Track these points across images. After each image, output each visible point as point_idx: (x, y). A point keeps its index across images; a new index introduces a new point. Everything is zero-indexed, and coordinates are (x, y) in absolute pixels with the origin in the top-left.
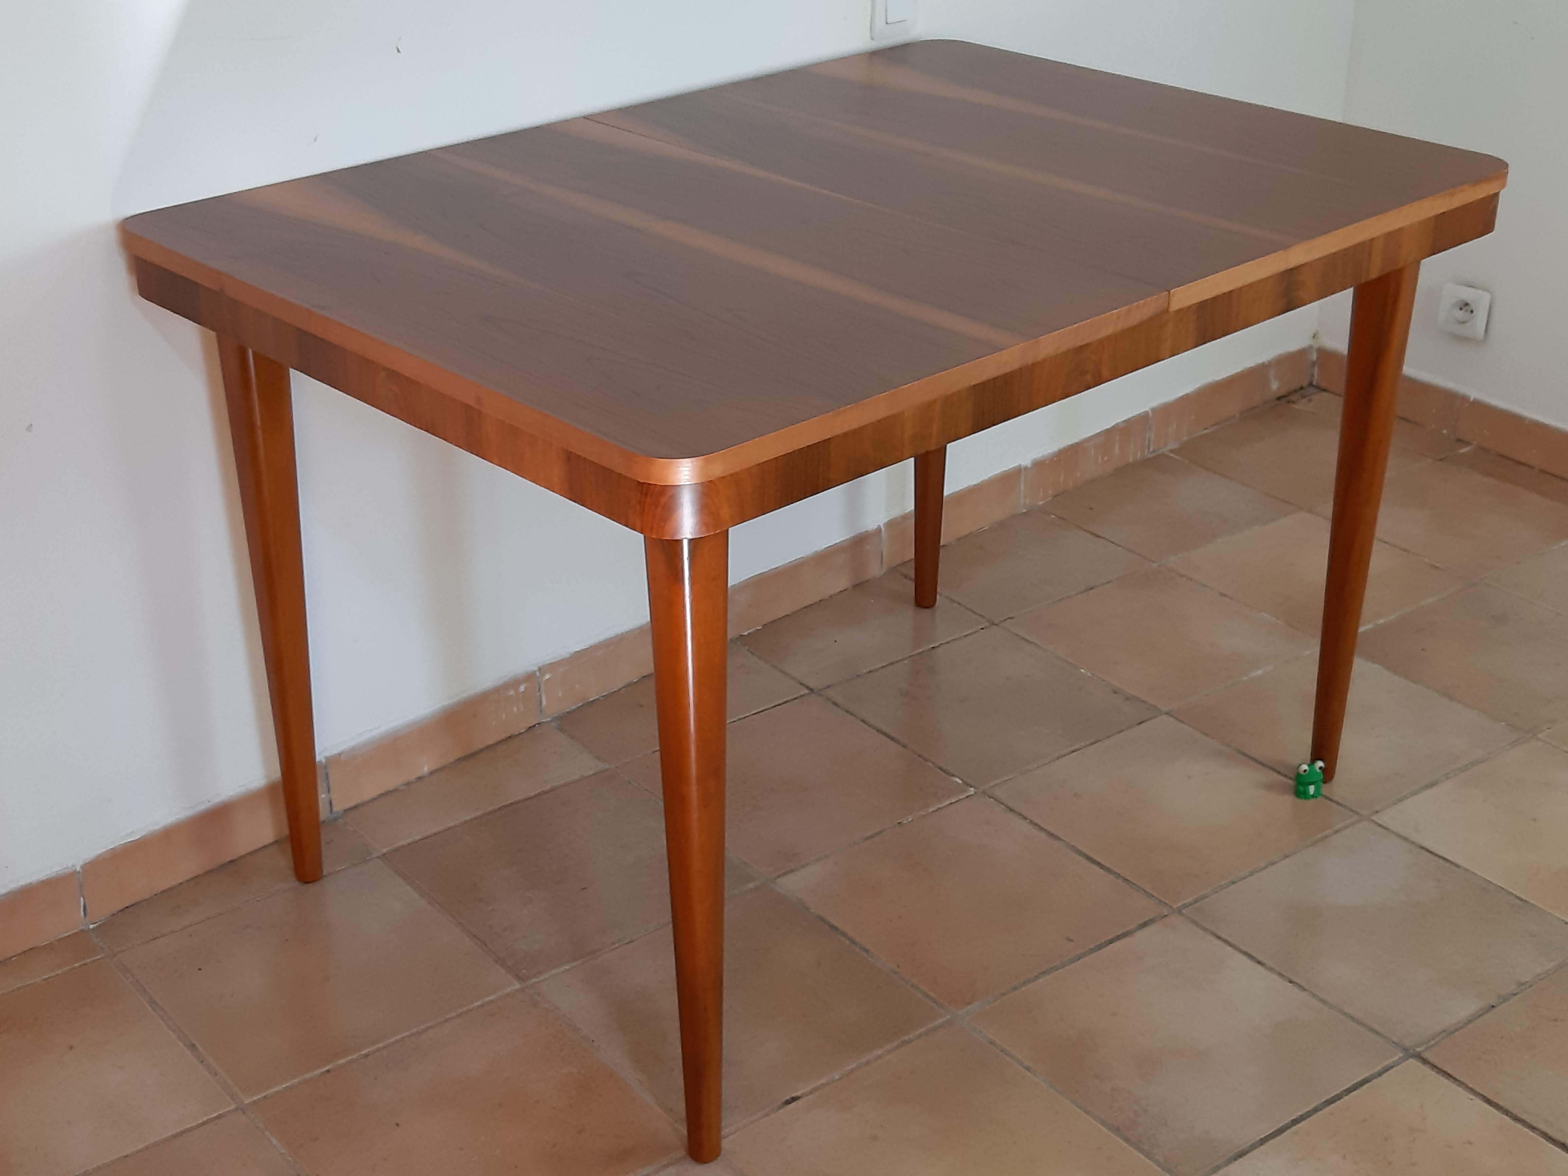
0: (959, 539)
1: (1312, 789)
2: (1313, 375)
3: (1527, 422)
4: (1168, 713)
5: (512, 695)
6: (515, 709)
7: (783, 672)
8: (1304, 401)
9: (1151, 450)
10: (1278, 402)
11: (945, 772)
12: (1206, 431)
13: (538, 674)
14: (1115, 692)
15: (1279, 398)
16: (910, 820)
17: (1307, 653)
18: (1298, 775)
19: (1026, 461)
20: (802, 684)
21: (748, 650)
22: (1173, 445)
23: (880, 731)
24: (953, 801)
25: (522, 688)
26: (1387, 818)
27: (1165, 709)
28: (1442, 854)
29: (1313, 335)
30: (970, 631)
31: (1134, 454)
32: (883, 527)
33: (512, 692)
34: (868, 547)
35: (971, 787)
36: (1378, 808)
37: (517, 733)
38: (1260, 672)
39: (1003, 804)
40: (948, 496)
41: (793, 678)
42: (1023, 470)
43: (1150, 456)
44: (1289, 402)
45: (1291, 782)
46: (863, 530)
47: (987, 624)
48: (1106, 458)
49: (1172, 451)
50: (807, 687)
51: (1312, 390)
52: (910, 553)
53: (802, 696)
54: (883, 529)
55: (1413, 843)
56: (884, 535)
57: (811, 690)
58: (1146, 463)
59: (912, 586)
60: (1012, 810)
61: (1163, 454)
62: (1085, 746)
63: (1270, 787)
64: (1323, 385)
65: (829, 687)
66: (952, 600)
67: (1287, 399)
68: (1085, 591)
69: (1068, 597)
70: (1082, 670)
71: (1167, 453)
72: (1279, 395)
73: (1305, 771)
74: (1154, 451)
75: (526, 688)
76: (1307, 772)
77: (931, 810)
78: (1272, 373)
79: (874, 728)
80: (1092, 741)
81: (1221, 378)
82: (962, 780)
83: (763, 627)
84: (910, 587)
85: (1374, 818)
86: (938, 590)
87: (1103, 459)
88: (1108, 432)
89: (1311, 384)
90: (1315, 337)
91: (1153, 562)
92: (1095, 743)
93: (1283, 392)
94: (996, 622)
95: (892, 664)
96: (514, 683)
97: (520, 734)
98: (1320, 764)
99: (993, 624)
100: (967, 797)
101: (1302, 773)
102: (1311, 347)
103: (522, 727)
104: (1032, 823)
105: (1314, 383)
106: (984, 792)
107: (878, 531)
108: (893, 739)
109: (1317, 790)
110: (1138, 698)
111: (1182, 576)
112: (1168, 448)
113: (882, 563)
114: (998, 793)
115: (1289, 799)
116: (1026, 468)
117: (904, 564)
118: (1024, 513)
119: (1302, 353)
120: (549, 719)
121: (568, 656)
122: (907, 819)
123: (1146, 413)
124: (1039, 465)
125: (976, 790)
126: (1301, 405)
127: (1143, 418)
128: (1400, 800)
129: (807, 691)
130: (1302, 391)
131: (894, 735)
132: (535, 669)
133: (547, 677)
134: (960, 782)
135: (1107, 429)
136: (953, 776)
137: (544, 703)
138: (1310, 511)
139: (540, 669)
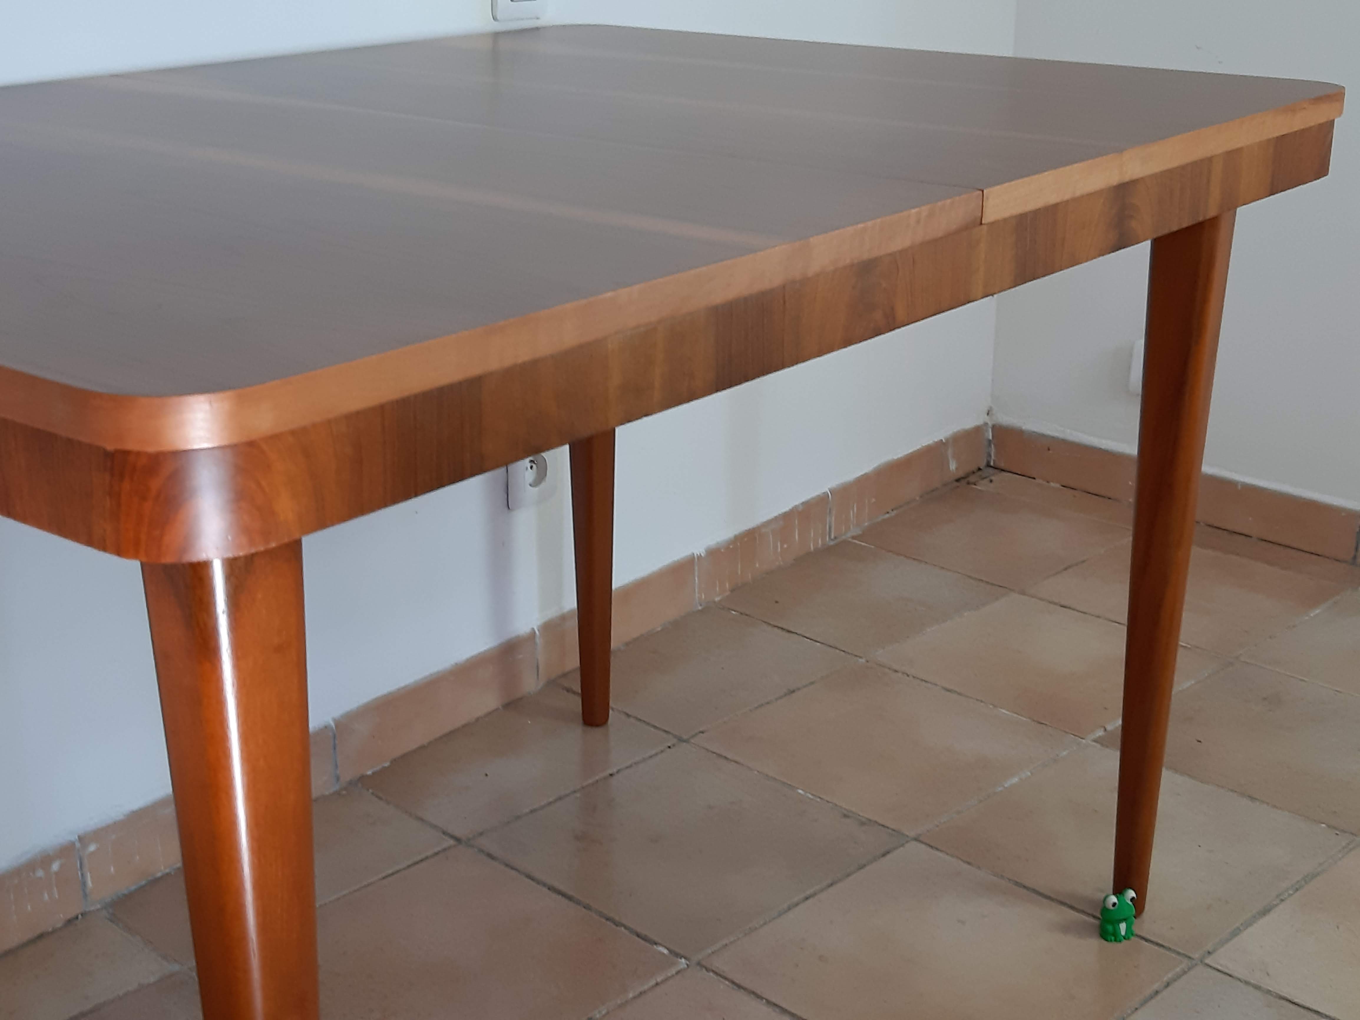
0: (627, 644)
1: (1123, 926)
2: (990, 455)
3: (1239, 487)
4: (916, 839)
5: (41, 878)
6: (46, 896)
7: (421, 820)
8: (986, 481)
9: (833, 537)
10: (958, 484)
11: (645, 939)
12: (887, 516)
13: (78, 845)
14: (845, 816)
15: (958, 480)
16: (604, 1012)
17: (1065, 753)
18: (1104, 910)
19: (699, 549)
20: (444, 833)
21: (373, 793)
22: (855, 531)
23: (551, 889)
24: (659, 980)
25: (55, 867)
26: (1221, 959)
27: (912, 834)
28: (1308, 1005)
29: (987, 412)
30: (653, 752)
31: (815, 542)
32: (538, 630)
33: (40, 873)
34: (521, 656)
35: (681, 958)
36: (1209, 947)
37: (50, 930)
38: (1015, 780)
39: (726, 979)
40: (616, 589)
41: (435, 827)
42: (696, 560)
43: (832, 543)
44: (968, 483)
45: (1097, 922)
46: (513, 635)
47: (675, 741)
48: (785, 546)
49: (854, 538)
50: (452, 837)
51: (991, 471)
52: (573, 661)
53: (445, 850)
54: (537, 632)
55: (1269, 992)
56: (538, 640)
57: (458, 840)
58: (827, 551)
59: (579, 700)
60: (739, 987)
61: (845, 542)
62: (822, 890)
63: (1066, 929)
64: (1002, 465)
65: (481, 834)
66: (628, 715)
67: (966, 480)
68: (786, 695)
69: (768, 703)
70: (800, 791)
71: (850, 540)
72: (957, 477)
73: (1114, 904)
74: (835, 538)
75: (61, 866)
76: (1116, 906)
77: (631, 995)
78: (950, 452)
79: (544, 885)
80: (830, 882)
81: (900, 456)
82: (668, 949)
83: (392, 762)
84: (576, 703)
85: (1208, 961)
86: (611, 704)
87: (782, 547)
88: (786, 516)
89: (988, 465)
90: (990, 414)
91: (861, 657)
92: (832, 885)
93: (961, 474)
94: (685, 737)
95: (560, 798)
96: (44, 860)
97: (54, 931)
98: (1131, 894)
99: (681, 740)
100: (678, 973)
101: (1111, 908)
102: (986, 424)
103: (59, 918)
104: (769, 1002)
105: (992, 464)
106: (699, 964)
107: (533, 633)
108: (570, 898)
109: (1128, 929)
110: (876, 822)
111: (896, 671)
112: (849, 534)
113: (538, 675)
114: (717, 963)
115: (1094, 943)
116: (700, 557)
117: (565, 675)
118: (699, 611)
119: (978, 430)
120: (99, 906)
121: (122, 817)
122: (600, 1012)
123: (826, 494)
124: (713, 553)
125: (688, 962)
126: (982, 486)
127: (822, 500)
128: (1236, 933)
129: (452, 842)
130: (980, 473)
131: (571, 893)
132: (74, 838)
133: (92, 848)
134: (666, 951)
135: (785, 513)
136: (656, 944)
137: (90, 883)
138: (1023, 593)
139: (80, 839)
